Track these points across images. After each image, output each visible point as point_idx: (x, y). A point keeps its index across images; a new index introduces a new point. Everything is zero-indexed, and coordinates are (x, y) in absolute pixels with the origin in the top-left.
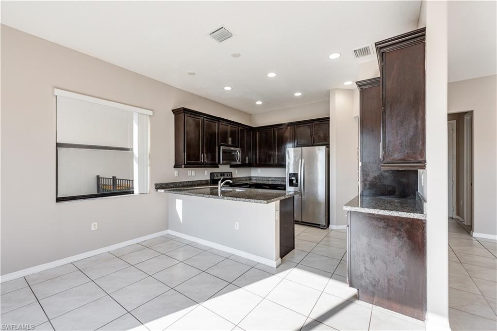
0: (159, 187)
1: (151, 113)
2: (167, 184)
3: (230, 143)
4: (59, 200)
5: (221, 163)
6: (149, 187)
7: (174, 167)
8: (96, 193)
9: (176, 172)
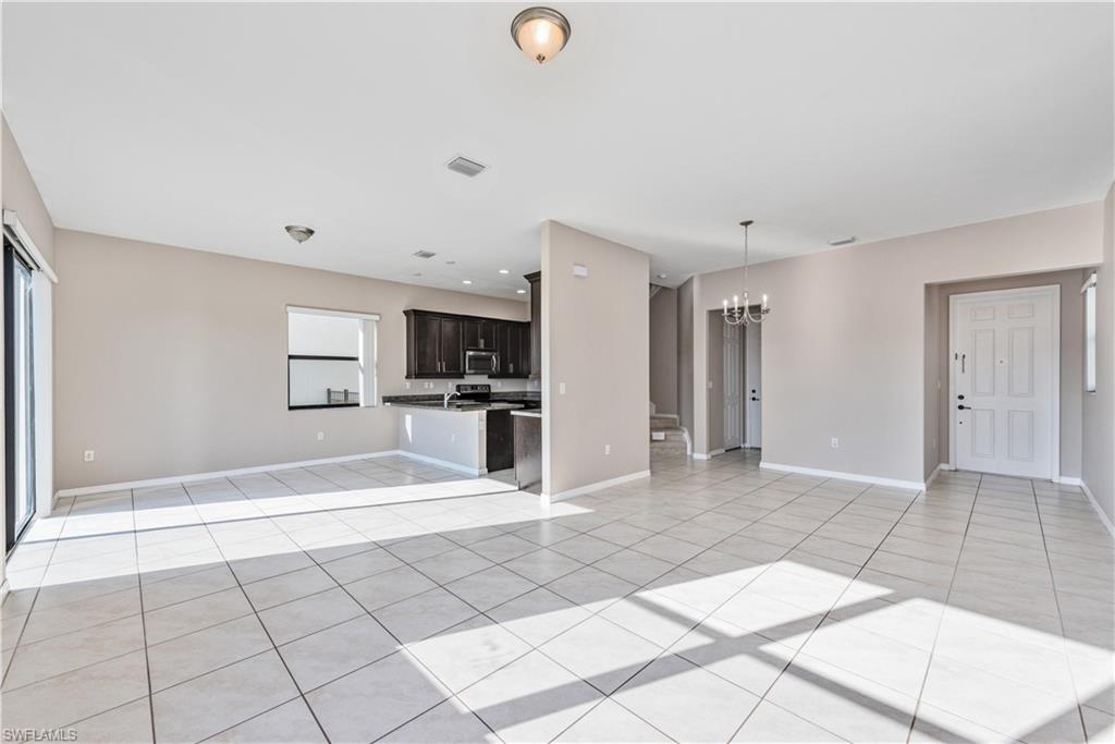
0: (386, 399)
1: (377, 318)
2: (397, 398)
3: (482, 346)
4: (291, 408)
5: (467, 371)
6: (376, 400)
7: (407, 378)
8: (326, 403)
9: (408, 383)
